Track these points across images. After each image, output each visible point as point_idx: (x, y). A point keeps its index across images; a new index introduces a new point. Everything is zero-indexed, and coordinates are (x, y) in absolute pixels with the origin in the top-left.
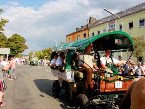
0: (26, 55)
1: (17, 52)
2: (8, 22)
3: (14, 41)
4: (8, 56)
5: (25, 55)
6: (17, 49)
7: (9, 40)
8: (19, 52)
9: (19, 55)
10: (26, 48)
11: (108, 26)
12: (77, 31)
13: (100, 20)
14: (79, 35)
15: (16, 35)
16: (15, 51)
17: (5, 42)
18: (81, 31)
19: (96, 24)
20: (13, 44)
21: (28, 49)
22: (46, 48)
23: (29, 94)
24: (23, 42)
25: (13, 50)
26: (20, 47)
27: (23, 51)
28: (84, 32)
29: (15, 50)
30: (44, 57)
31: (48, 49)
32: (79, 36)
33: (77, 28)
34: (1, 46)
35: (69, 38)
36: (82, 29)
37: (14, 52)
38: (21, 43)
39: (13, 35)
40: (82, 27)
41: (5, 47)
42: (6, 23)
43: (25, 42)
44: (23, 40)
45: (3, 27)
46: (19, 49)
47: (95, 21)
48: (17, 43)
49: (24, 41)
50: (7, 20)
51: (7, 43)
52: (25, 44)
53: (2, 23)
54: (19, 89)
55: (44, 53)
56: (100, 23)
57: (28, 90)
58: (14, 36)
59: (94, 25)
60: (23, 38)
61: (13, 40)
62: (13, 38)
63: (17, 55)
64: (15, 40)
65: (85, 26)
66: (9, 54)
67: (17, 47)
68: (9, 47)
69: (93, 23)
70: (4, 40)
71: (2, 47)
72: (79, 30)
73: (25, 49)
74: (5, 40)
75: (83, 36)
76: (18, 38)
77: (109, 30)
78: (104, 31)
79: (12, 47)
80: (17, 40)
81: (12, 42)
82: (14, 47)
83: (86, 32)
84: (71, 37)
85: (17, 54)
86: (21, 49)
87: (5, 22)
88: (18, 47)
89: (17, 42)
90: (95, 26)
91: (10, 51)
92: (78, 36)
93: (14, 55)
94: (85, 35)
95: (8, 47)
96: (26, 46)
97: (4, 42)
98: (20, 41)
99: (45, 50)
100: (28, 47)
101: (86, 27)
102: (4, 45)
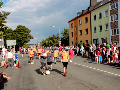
0: (33, 45)
1: (23, 43)
2: (10, 14)
3: (19, 33)
4: (14, 47)
5: (31, 45)
6: (23, 40)
7: (15, 31)
8: (25, 42)
9: (25, 45)
10: (31, 37)
11: (110, 7)
12: (78, 15)
13: (101, 2)
14: (81, 20)
15: (20, 26)
16: (21, 42)
17: (11, 34)
18: (82, 15)
19: (97, 7)
20: (19, 35)
21: (33, 38)
22: (50, 36)
23: (33, 83)
24: (28, 32)
25: (18, 41)
26: (25, 37)
27: (29, 41)
28: (86, 16)
29: (21, 40)
30: (49, 44)
31: (52, 36)
32: (81, 21)
33: (78, 13)
34: (8, 38)
35: (72, 23)
36: (83, 13)
37: (20, 43)
38: (26, 34)
39: (17, 27)
40: (82, 11)
41: (11, 39)
42: (8, 15)
43: (30, 32)
44: (27, 30)
45: (6, 19)
46: (24, 39)
47: (97, 4)
48: (22, 34)
49: (28, 31)
50: (9, 12)
51: (13, 35)
52: (30, 34)
53: (4, 16)
54: (24, 78)
55: (49, 41)
56: (102, 5)
57: (32, 78)
58: (19, 28)
59: (95, 8)
60: (27, 28)
61: (18, 31)
62: (18, 29)
63: (24, 45)
64: (20, 31)
65: (86, 10)
66: (16, 45)
67: (23, 37)
68: (15, 38)
69: (94, 6)
70: (10, 32)
71: (8, 39)
72: (80, 14)
73: (31, 39)
74: (11, 32)
75: (85, 20)
76: (22, 29)
77: (112, 10)
78: (106, 12)
79: (18, 38)
80: (21, 31)
81: (17, 33)
82: (19, 38)
83: (88, 16)
84: (73, 22)
85: (23, 44)
86: (27, 39)
87: (7, 15)
88: (24, 38)
89: (22, 33)
90: (96, 8)
91: (16, 42)
92: (80, 21)
93: (21, 45)
94: (86, 19)
95: (14, 39)
96: (31, 36)
97: (10, 34)
98: (25, 31)
99: (49, 38)
100: (33, 37)
101: (87, 11)
102: (10, 37)
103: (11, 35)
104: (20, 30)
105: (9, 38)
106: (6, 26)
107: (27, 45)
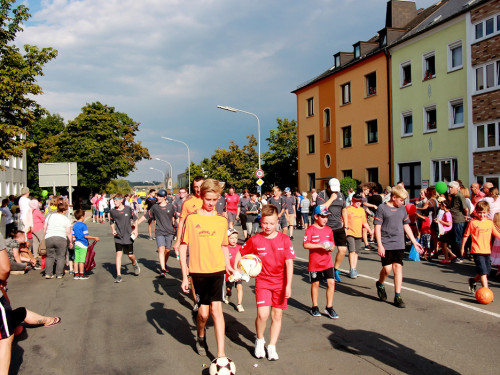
0: (146, 184)
1: (105, 175)
2: (54, 56)
3: (92, 133)
4: (70, 191)
5: (140, 184)
6: (105, 163)
7: (73, 128)
8: (113, 173)
9: (115, 185)
10: (139, 154)
11: (470, 29)
12: (338, 65)
13: (433, 9)
14: (349, 84)
15: (96, 107)
16: (100, 172)
17: (57, 138)
18: (355, 63)
19: (416, 29)
20: (90, 144)
21: (147, 157)
22: (220, 150)
24: (126, 132)
25: (86, 169)
26: (117, 152)
27: (131, 168)
28: (368, 69)
29: (99, 165)
31: (228, 150)
32: (347, 87)
33: (336, 56)
34: (45, 157)
35: (309, 97)
36: (358, 55)
37: (94, 177)
38: (121, 138)
39: (84, 109)
40: (355, 46)
41: (59, 160)
42: (45, 61)
43: (135, 132)
44: (125, 123)
45: (37, 77)
46: (113, 160)
47: (414, 16)
48: (103, 138)
49: (128, 127)
50: (49, 49)
51: (65, 142)
52: (136, 140)
53: (31, 64)
55: (214, 168)
56: (436, 20)
58: (89, 112)
59: (409, 34)
60: (123, 117)
61: (85, 128)
62: (86, 120)
63: (110, 185)
64: (94, 126)
65: (369, 42)
66: (76, 185)
67: (105, 152)
68: (73, 156)
69: (402, 25)
70: (52, 131)
71: (46, 161)
72: (347, 60)
73: (138, 158)
74: (58, 132)
75: (364, 84)
76: (104, 117)
77: (477, 44)
78: (453, 51)
79: (87, 154)
80: (101, 125)
81: (83, 135)
82: (92, 155)
83: (378, 66)
84: (314, 92)
85: (107, 180)
86: (125, 159)
87: (42, 59)
88: (110, 155)
89: (102, 133)
90: (413, 36)
91: (79, 172)
92: (343, 86)
93: (96, 185)
94: (372, 79)
95: (68, 158)
96: (138, 148)
97: (53, 139)
98: (116, 128)
99: (214, 158)
101: (376, 45)
102: (55, 149)
103: (58, 144)
104: (95, 122)
105: (49, 153)
106: (38, 106)
107: (122, 184)
